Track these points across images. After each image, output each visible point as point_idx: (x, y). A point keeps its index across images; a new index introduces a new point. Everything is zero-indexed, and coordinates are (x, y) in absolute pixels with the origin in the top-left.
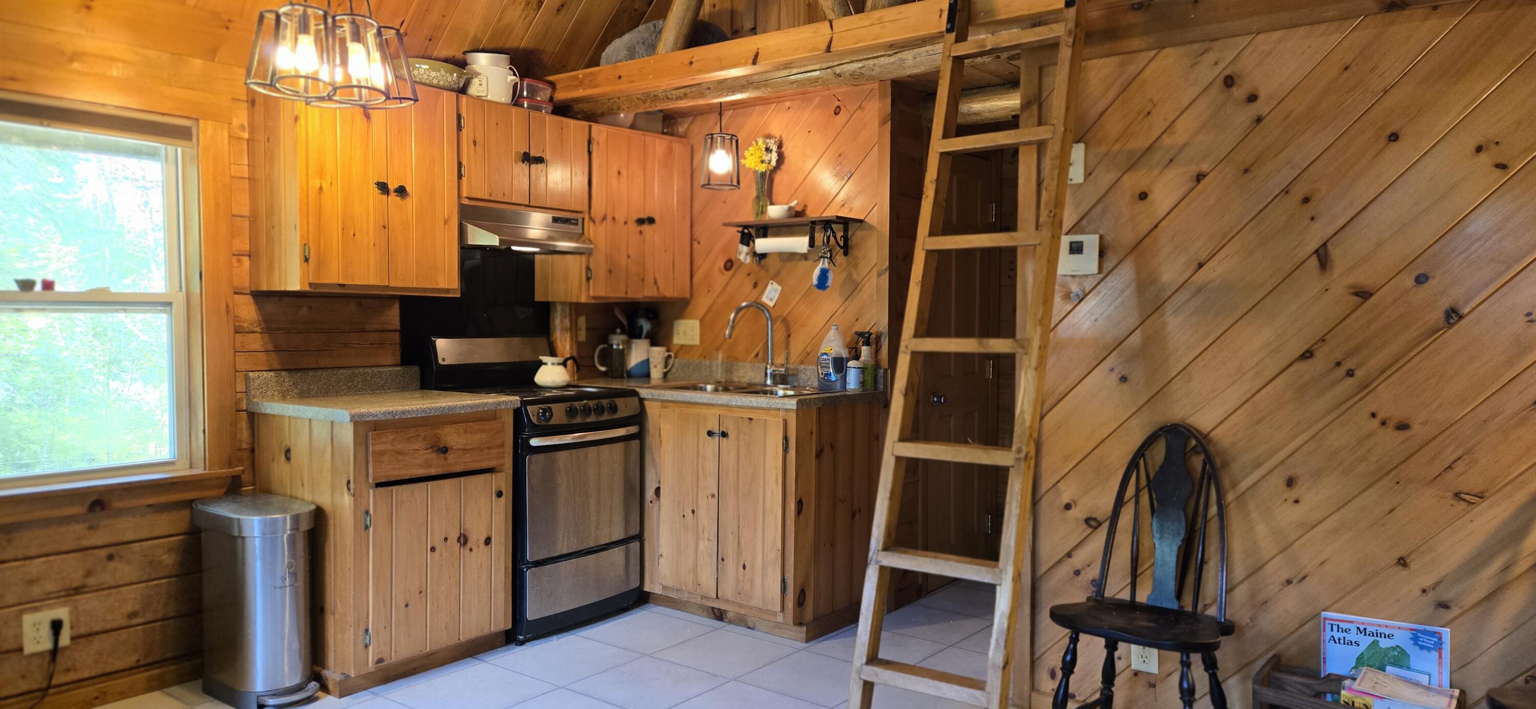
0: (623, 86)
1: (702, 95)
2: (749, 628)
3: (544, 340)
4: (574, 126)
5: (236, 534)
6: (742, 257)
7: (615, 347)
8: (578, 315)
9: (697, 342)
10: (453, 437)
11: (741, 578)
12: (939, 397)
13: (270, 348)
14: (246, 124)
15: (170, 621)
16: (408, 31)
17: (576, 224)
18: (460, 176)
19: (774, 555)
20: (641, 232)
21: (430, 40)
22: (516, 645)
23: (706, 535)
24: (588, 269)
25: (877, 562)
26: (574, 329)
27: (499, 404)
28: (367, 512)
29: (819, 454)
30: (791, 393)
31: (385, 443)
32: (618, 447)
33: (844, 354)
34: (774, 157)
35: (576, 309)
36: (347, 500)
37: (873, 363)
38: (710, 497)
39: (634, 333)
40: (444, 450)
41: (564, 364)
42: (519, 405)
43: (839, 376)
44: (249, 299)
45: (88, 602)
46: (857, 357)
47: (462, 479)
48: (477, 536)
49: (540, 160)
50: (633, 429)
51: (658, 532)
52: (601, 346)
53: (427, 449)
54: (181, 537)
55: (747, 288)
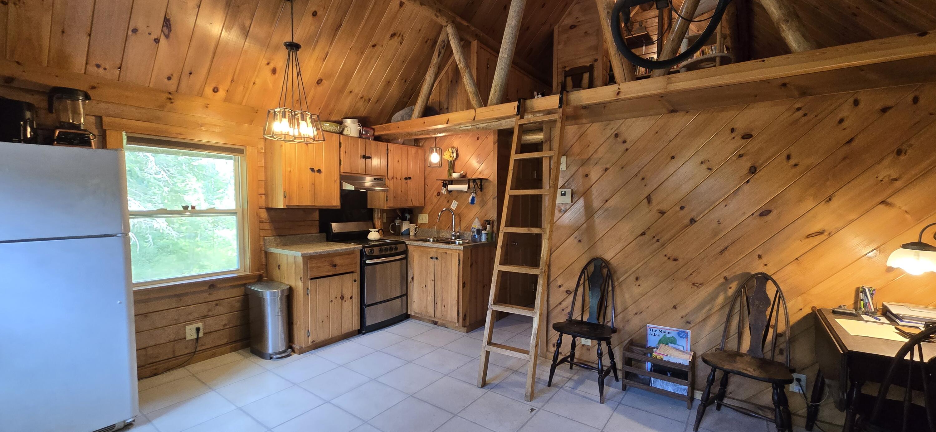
0: (399, 130)
1: (428, 134)
2: (446, 328)
3: (371, 222)
4: (382, 145)
5: (261, 297)
6: (443, 192)
7: (397, 224)
8: (383, 213)
9: (427, 222)
10: (338, 261)
11: (443, 310)
12: (515, 243)
13: (272, 228)
14: (263, 147)
15: (238, 327)
16: (322, 112)
17: (383, 180)
18: (340, 164)
19: (455, 302)
20: (406, 182)
21: (330, 114)
22: (362, 334)
23: (430, 295)
24: (387, 196)
25: (491, 308)
26: (382, 218)
27: (355, 248)
28: (308, 289)
29: (471, 266)
30: (461, 242)
31: (313, 264)
32: (398, 262)
33: (481, 228)
34: (455, 155)
35: (383, 211)
36: (300, 284)
37: (491, 231)
38: (432, 281)
39: (404, 219)
40: (335, 266)
41: (378, 232)
42: (362, 248)
43: (479, 236)
44: (264, 211)
45: (210, 321)
46: (485, 229)
47: (342, 276)
48: (347, 296)
49: (369, 158)
50: (404, 256)
51: (413, 293)
52: (392, 224)
53: (329, 265)
54: (242, 297)
55: (446, 202)
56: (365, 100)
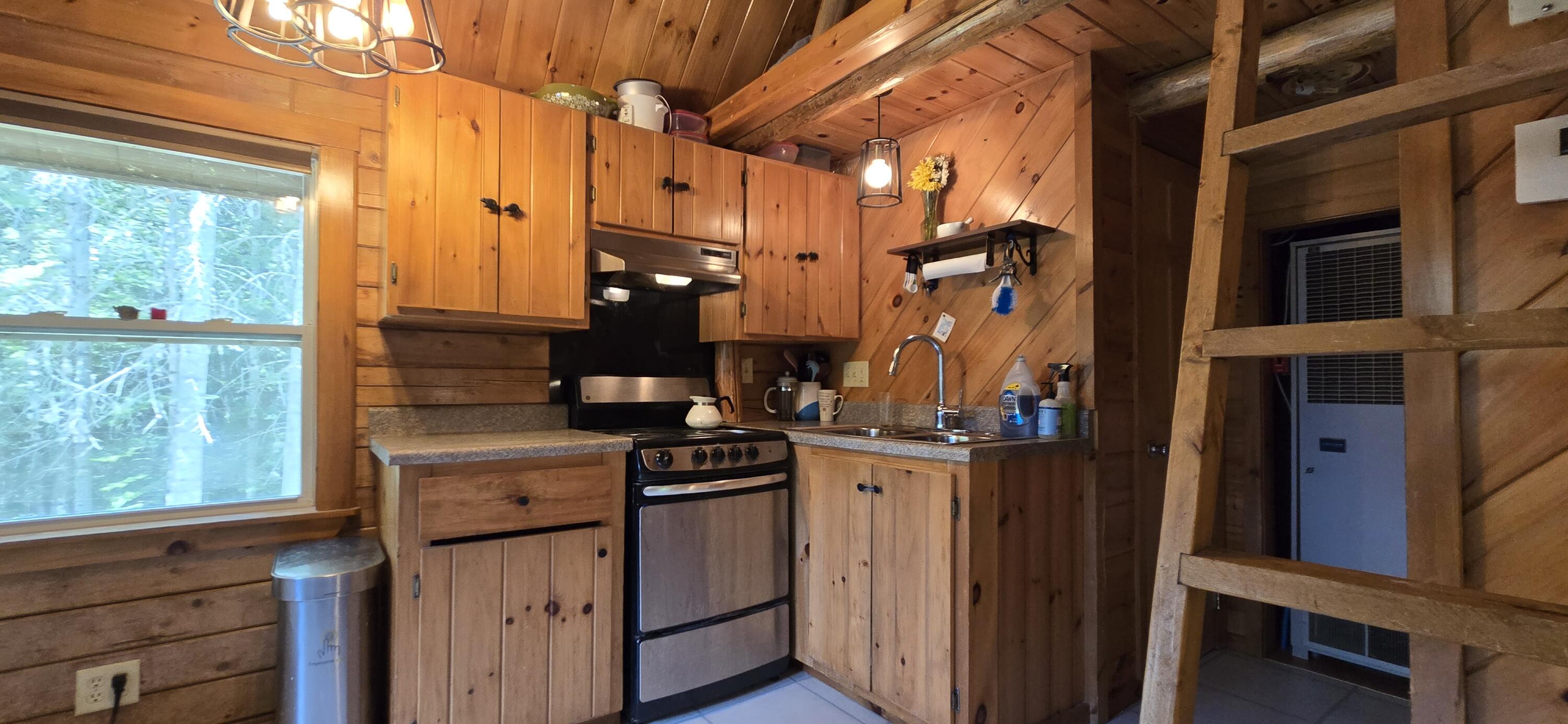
0: (768, 97)
3: (703, 381)
4: (727, 159)
6: (908, 287)
7: (783, 389)
8: (742, 357)
9: (867, 385)
10: (537, 484)
11: (899, 674)
12: (1159, 447)
13: (399, 382)
16: (557, 67)
17: (731, 258)
18: (590, 199)
19: (941, 654)
20: (802, 269)
21: (582, 77)
23: (858, 610)
24: (742, 304)
26: (737, 369)
27: (603, 446)
28: (417, 577)
29: (1003, 521)
30: (965, 439)
31: (443, 491)
32: (768, 496)
33: (1035, 391)
34: (945, 174)
35: (741, 348)
37: (1074, 402)
38: (862, 565)
39: (803, 376)
40: (523, 501)
41: (717, 404)
42: (632, 448)
43: (1028, 419)
44: (376, 331)
45: (168, 654)
46: (1052, 395)
47: (551, 535)
48: (572, 603)
49: (684, 187)
50: (780, 477)
51: (809, 596)
52: (771, 389)
53: (502, 499)
55: (917, 324)
56: (680, 34)
